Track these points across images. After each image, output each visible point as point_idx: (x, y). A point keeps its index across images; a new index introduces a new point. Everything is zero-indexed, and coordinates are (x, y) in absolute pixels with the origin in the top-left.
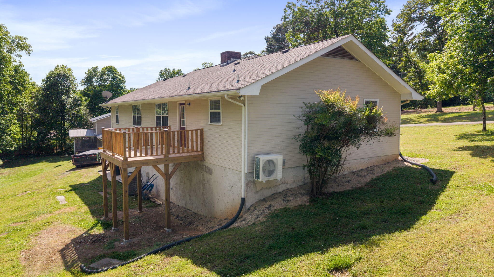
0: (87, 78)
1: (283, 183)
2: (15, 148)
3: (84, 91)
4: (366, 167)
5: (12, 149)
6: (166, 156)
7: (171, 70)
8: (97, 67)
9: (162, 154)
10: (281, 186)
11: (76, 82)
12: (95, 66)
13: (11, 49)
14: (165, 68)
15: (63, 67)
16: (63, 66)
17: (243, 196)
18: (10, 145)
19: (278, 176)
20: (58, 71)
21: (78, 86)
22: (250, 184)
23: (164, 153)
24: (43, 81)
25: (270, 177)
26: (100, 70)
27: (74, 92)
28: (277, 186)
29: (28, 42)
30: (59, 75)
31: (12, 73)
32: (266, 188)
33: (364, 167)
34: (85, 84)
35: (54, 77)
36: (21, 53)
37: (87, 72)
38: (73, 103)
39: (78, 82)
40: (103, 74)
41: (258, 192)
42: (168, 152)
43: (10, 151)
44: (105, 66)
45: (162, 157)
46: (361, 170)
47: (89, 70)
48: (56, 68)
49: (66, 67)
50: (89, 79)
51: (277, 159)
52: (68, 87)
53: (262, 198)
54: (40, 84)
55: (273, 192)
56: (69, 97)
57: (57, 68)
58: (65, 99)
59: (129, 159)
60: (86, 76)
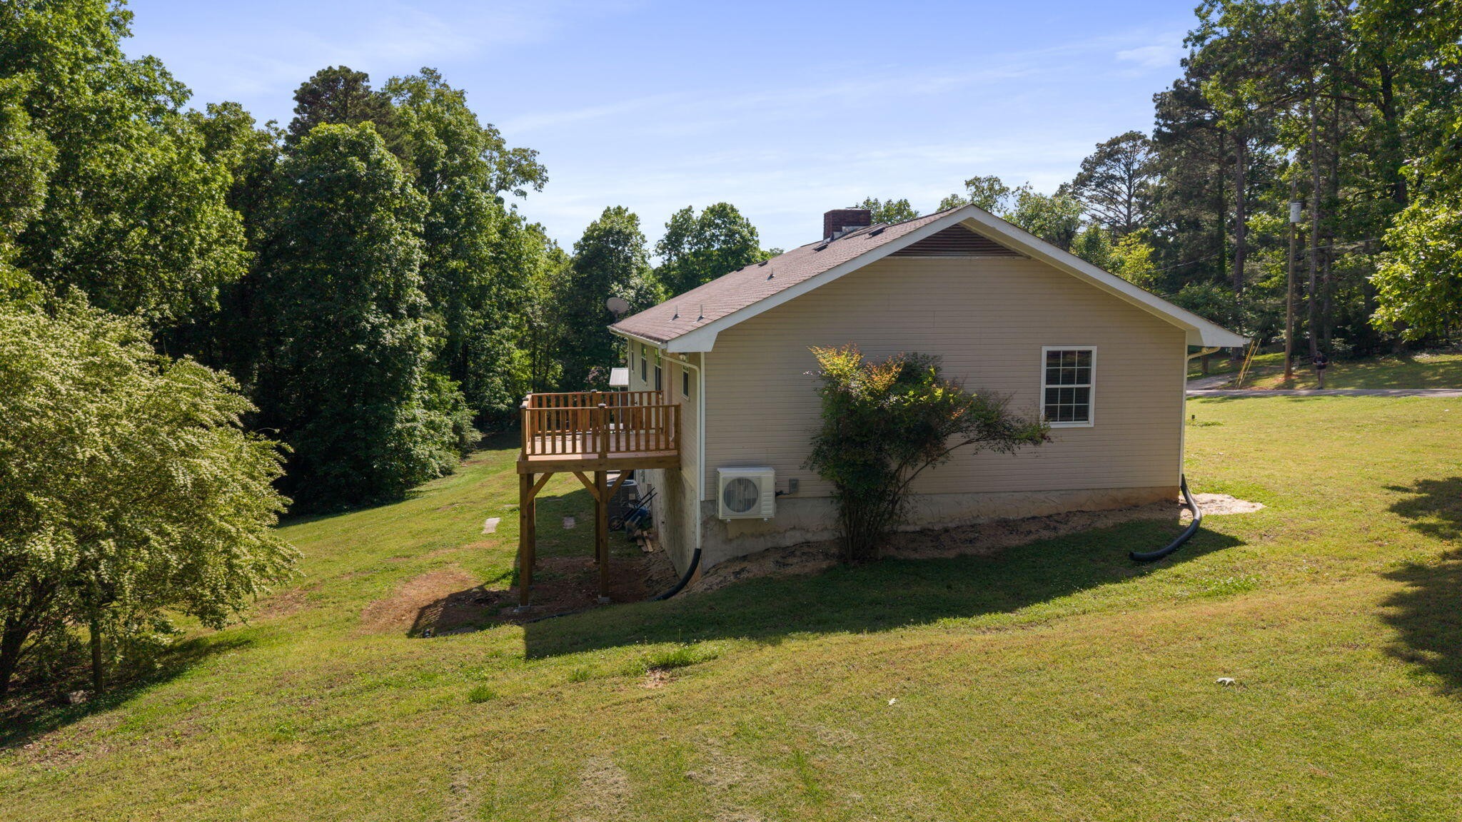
0: (668, 237)
1: (794, 528)
2: (508, 405)
3: (661, 270)
4: (1053, 511)
5: (503, 407)
6: (603, 455)
7: (883, 202)
8: (690, 209)
9: (594, 451)
10: (788, 534)
11: (645, 246)
12: (687, 207)
13: (504, 179)
14: (865, 199)
15: (619, 211)
16: (619, 208)
17: (698, 547)
18: (500, 398)
19: (764, 512)
20: (608, 221)
21: (649, 257)
22: (712, 523)
23: (599, 450)
24: (575, 245)
25: (747, 512)
26: (697, 214)
27: (641, 271)
28: (779, 533)
29: (539, 160)
30: (609, 232)
31: (496, 237)
32: (752, 535)
33: (1046, 513)
34: (664, 253)
35: (599, 238)
36: (524, 187)
37: (670, 223)
38: (636, 301)
39: (650, 247)
40: (705, 224)
41: (731, 540)
42: (606, 448)
43: (499, 411)
44: (711, 206)
45: (596, 456)
46: (1034, 518)
47: (674, 217)
48: (604, 215)
49: (627, 210)
50: (674, 239)
51: (759, 478)
52: (627, 259)
53: (740, 555)
54: (570, 251)
55: (769, 545)
56: (626, 286)
57: (606, 214)
58: (618, 291)
59: (531, 458)
60: (666, 231)
